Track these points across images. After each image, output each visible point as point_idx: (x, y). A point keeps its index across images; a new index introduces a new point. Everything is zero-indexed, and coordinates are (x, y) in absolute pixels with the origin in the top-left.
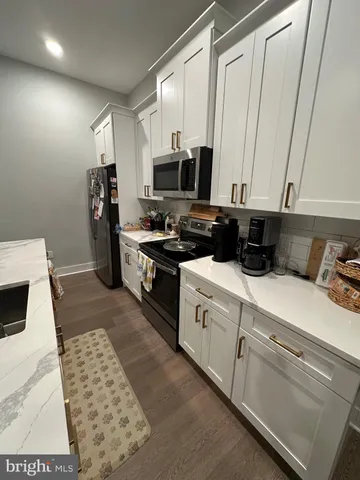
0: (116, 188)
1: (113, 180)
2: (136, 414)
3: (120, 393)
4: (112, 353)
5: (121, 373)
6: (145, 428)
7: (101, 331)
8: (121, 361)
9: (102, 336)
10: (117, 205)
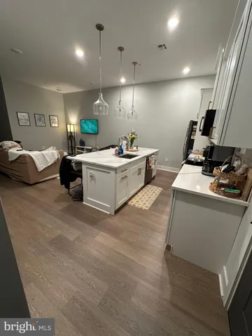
0: (195, 131)
1: (195, 127)
9: (160, 190)
10: (194, 140)
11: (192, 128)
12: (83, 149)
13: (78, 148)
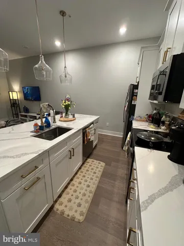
0: (136, 96)
1: (136, 91)
2: (85, 208)
3: (88, 194)
4: (99, 176)
5: (94, 186)
6: (82, 217)
7: (103, 164)
8: (99, 182)
9: (102, 166)
10: (135, 105)
11: (133, 92)
12: (26, 116)
13: (22, 116)
